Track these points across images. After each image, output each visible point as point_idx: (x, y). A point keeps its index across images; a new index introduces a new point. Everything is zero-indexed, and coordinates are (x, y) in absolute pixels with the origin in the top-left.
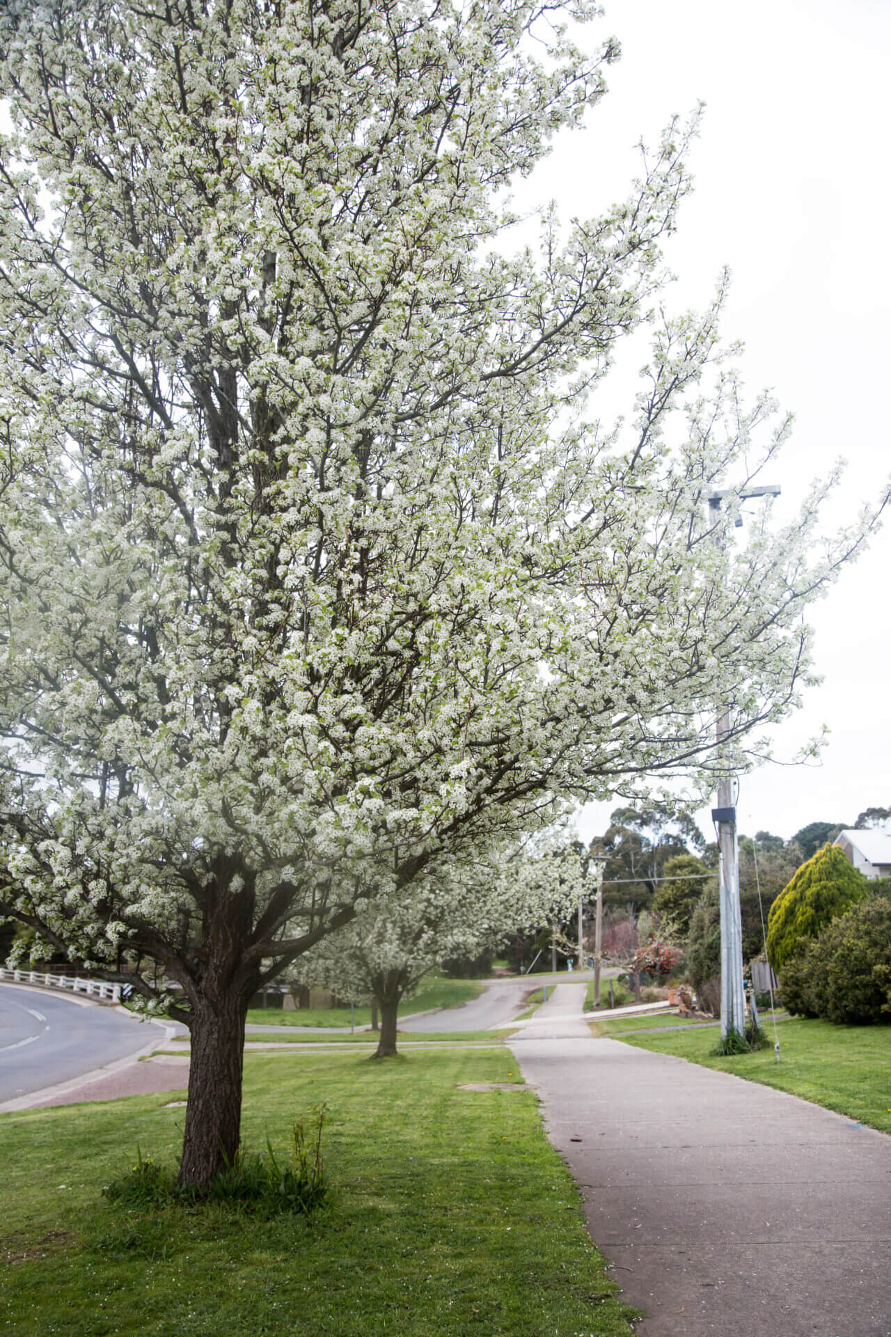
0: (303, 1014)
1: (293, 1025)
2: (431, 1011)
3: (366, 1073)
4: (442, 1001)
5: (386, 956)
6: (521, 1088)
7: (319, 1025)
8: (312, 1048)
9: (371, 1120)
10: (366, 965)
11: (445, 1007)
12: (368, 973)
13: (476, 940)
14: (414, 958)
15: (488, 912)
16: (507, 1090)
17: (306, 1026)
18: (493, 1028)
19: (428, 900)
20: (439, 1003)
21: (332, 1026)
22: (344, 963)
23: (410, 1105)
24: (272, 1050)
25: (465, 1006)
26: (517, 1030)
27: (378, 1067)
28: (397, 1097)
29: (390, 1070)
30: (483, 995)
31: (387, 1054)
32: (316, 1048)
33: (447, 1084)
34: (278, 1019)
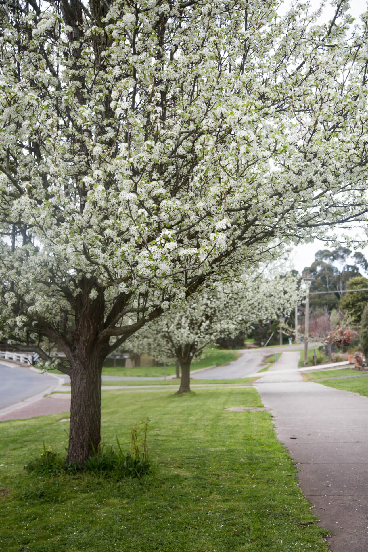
0: (137, 370)
1: (132, 376)
2: (210, 367)
3: (173, 401)
4: (216, 362)
5: (182, 336)
6: (261, 409)
7: (146, 376)
8: (141, 389)
9: (176, 427)
10: (172, 341)
11: (218, 365)
12: (173, 346)
13: (234, 326)
14: (199, 337)
15: (241, 311)
16: (253, 411)
17: (139, 376)
18: (246, 377)
19: (206, 304)
20: (214, 363)
21: (153, 376)
22: (159, 340)
23: (198, 419)
24: (120, 390)
25: (229, 364)
26: (259, 378)
27: (180, 398)
28: (190, 414)
29: (186, 400)
30: (239, 358)
31: (185, 391)
32: (145, 389)
33: (219, 407)
34: (122, 373)
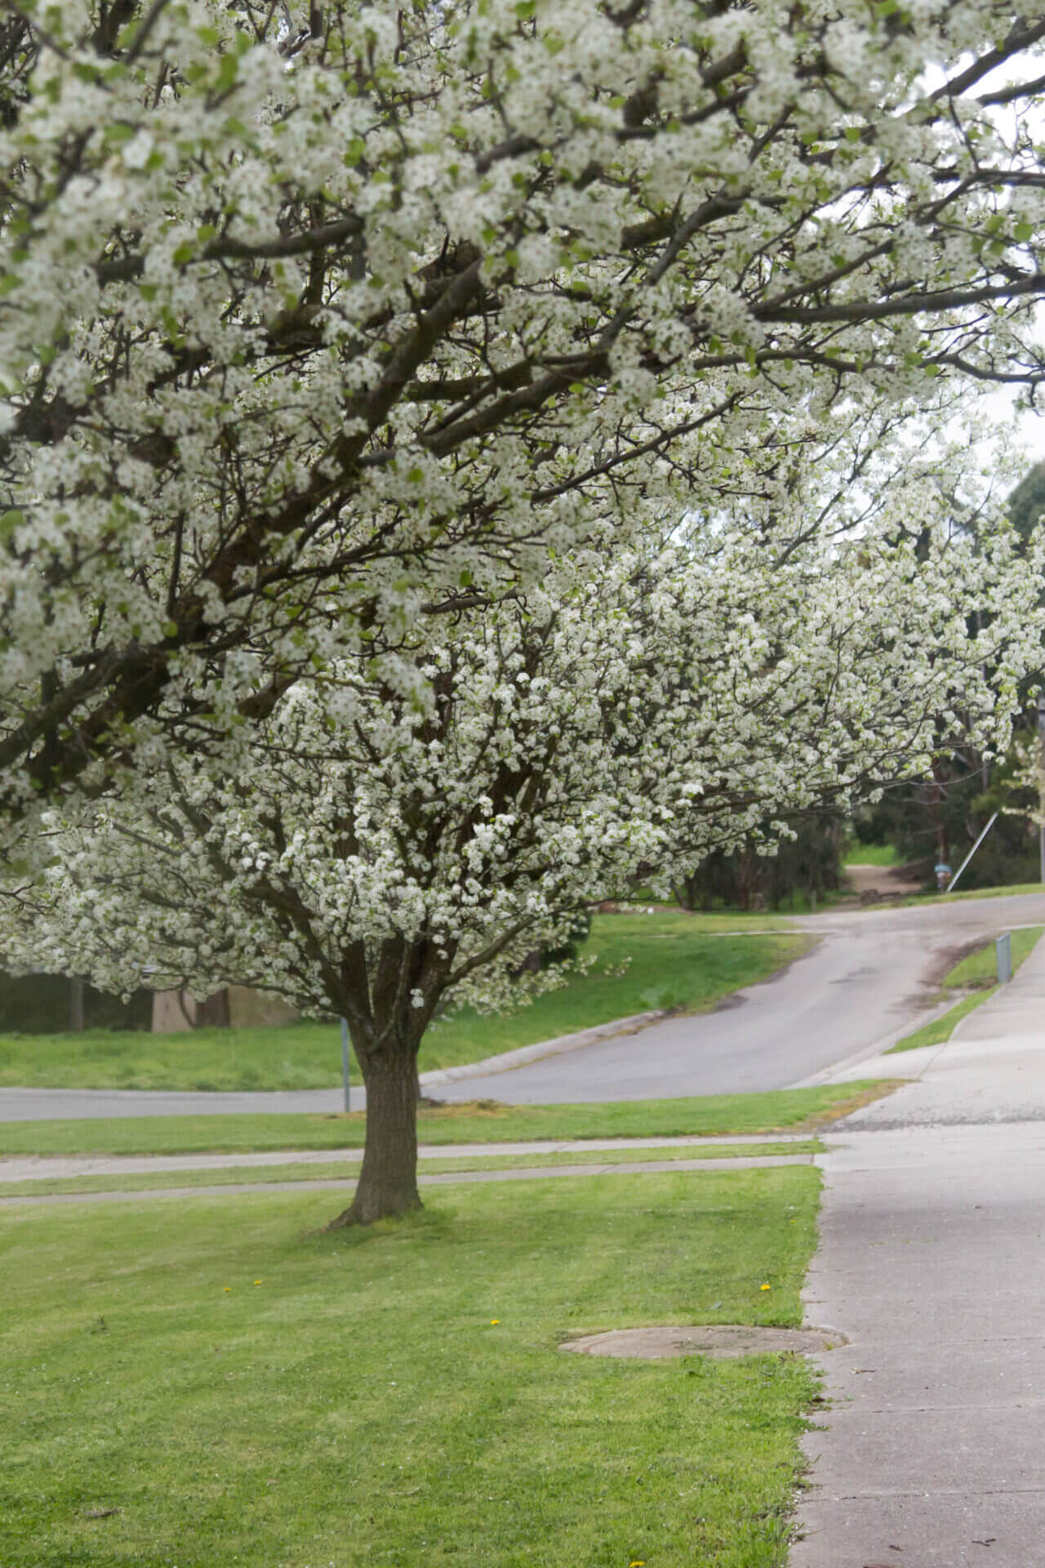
0: (203, 1046)
1: (163, 1085)
2: (625, 1022)
3: (304, 1280)
4: (663, 990)
5: (354, 900)
6: (775, 1344)
7: (249, 1083)
8: (177, 1177)
9: (215, 1491)
11: (672, 1008)
13: (660, 833)
14: (455, 901)
15: (704, 740)
16: (727, 1356)
17: (204, 1087)
18: (807, 1083)
19: (496, 706)
20: (651, 996)
21: (288, 1086)
23: (372, 1426)
24: (51, 1187)
25: (738, 1001)
26: (888, 1085)
27: (352, 1257)
28: (340, 1392)
29: (384, 1270)
30: (797, 966)
31: (388, 1212)
32: (196, 1179)
33: (537, 1333)
34: (113, 1066)
